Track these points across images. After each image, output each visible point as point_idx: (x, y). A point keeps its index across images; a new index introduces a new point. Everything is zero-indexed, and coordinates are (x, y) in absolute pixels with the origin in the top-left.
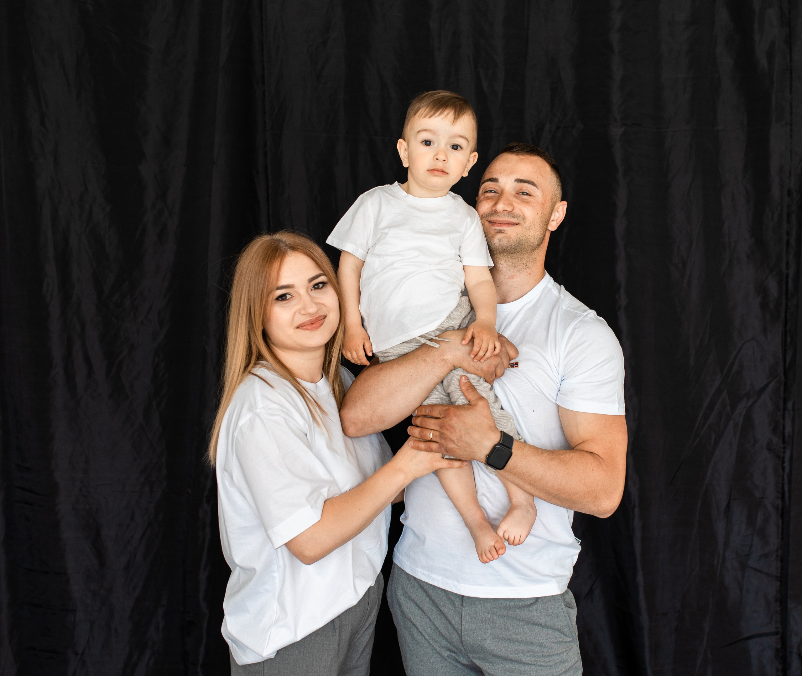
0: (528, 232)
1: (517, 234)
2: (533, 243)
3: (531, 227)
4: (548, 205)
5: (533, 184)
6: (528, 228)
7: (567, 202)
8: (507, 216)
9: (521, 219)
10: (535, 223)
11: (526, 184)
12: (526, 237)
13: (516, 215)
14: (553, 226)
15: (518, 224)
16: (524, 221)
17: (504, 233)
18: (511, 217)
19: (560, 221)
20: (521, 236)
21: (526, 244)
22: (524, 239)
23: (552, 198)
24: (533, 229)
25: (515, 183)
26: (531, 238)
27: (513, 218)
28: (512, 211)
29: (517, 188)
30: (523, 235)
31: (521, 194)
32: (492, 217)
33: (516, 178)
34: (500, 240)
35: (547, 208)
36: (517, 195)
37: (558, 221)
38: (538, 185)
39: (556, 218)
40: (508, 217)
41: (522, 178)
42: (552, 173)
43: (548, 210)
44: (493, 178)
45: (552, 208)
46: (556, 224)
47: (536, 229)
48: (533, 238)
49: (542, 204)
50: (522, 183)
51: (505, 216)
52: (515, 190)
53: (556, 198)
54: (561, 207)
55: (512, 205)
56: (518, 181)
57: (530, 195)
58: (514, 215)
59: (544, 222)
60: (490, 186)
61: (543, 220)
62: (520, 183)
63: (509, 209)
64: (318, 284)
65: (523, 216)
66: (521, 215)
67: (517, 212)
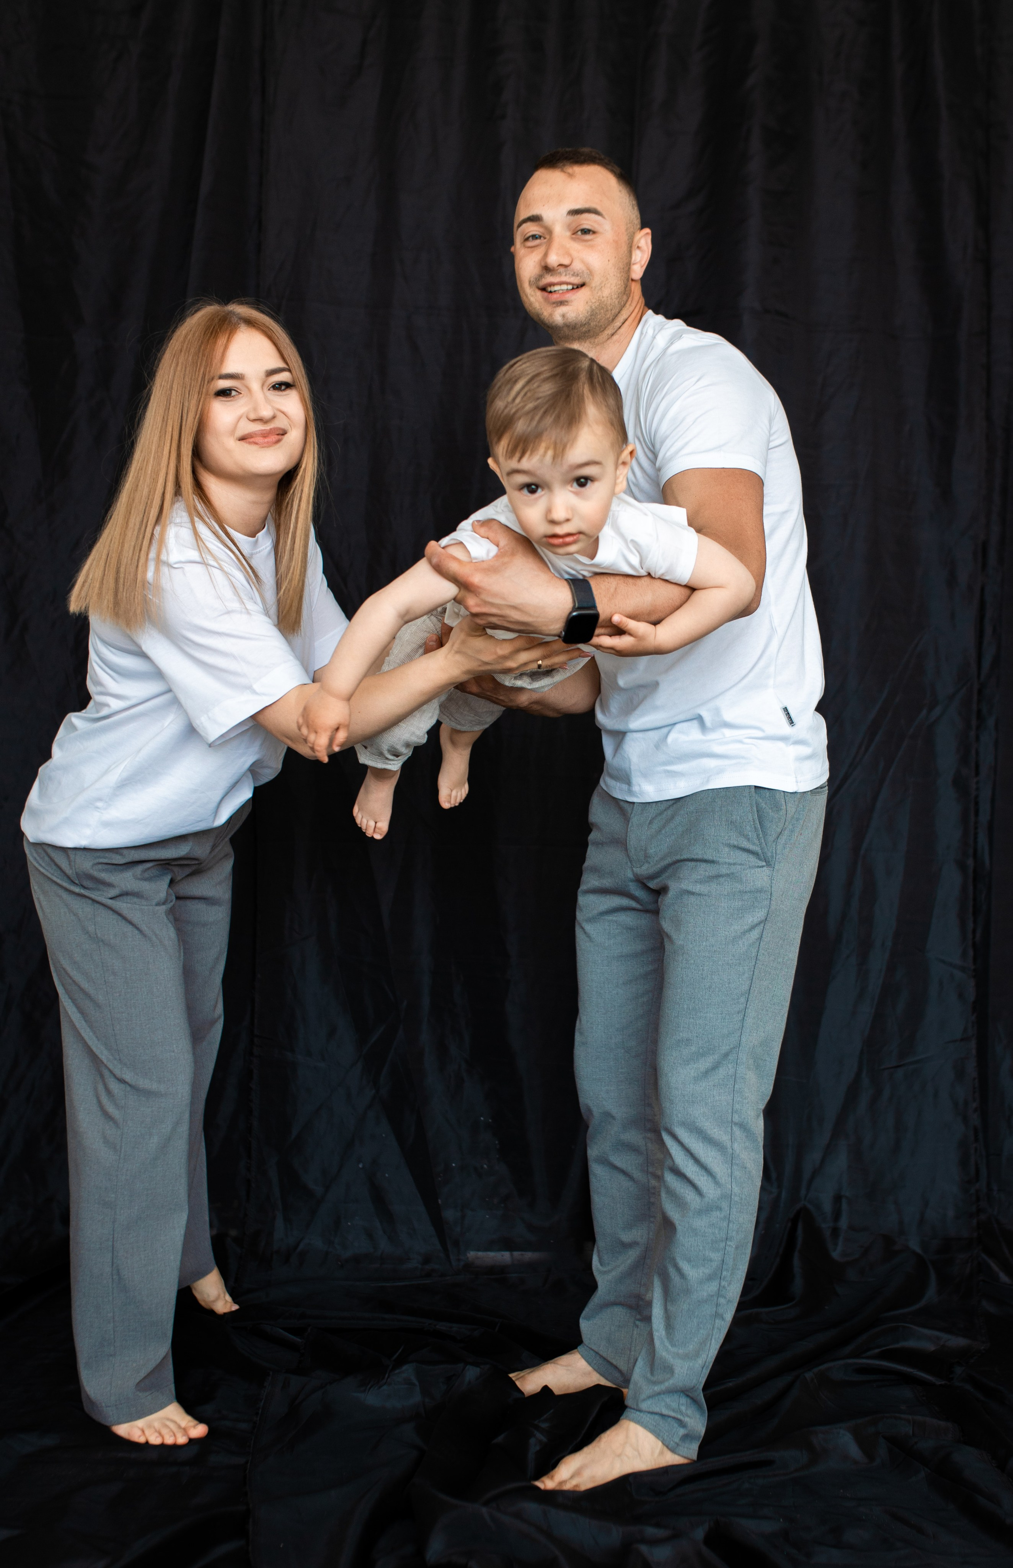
0: (600, 293)
1: (585, 302)
3: (603, 285)
4: (624, 238)
5: (595, 212)
7: (651, 229)
8: (565, 274)
9: (587, 275)
10: (608, 276)
11: (585, 216)
13: (578, 270)
14: (638, 271)
15: (585, 284)
17: (567, 305)
18: (571, 276)
19: (646, 262)
20: (592, 302)
21: (603, 312)
22: (598, 305)
23: (627, 228)
24: (605, 286)
25: (569, 218)
27: (574, 277)
28: (571, 264)
29: (574, 225)
30: (595, 300)
31: (579, 233)
32: (543, 279)
33: (569, 209)
34: (563, 316)
35: (622, 247)
36: (574, 236)
37: (643, 263)
38: (604, 213)
39: (638, 260)
41: (577, 206)
42: (621, 188)
43: (624, 248)
44: (533, 216)
45: (631, 247)
46: (639, 268)
47: (611, 284)
48: (609, 298)
49: (614, 241)
50: (579, 216)
51: (561, 275)
52: (570, 230)
53: (633, 226)
54: (644, 241)
55: (569, 255)
56: (572, 214)
57: (594, 232)
58: (574, 273)
59: (624, 269)
60: (531, 228)
61: (622, 267)
62: (575, 216)
63: (566, 263)
64: (281, 383)
65: (589, 269)
66: (585, 269)
67: (578, 265)
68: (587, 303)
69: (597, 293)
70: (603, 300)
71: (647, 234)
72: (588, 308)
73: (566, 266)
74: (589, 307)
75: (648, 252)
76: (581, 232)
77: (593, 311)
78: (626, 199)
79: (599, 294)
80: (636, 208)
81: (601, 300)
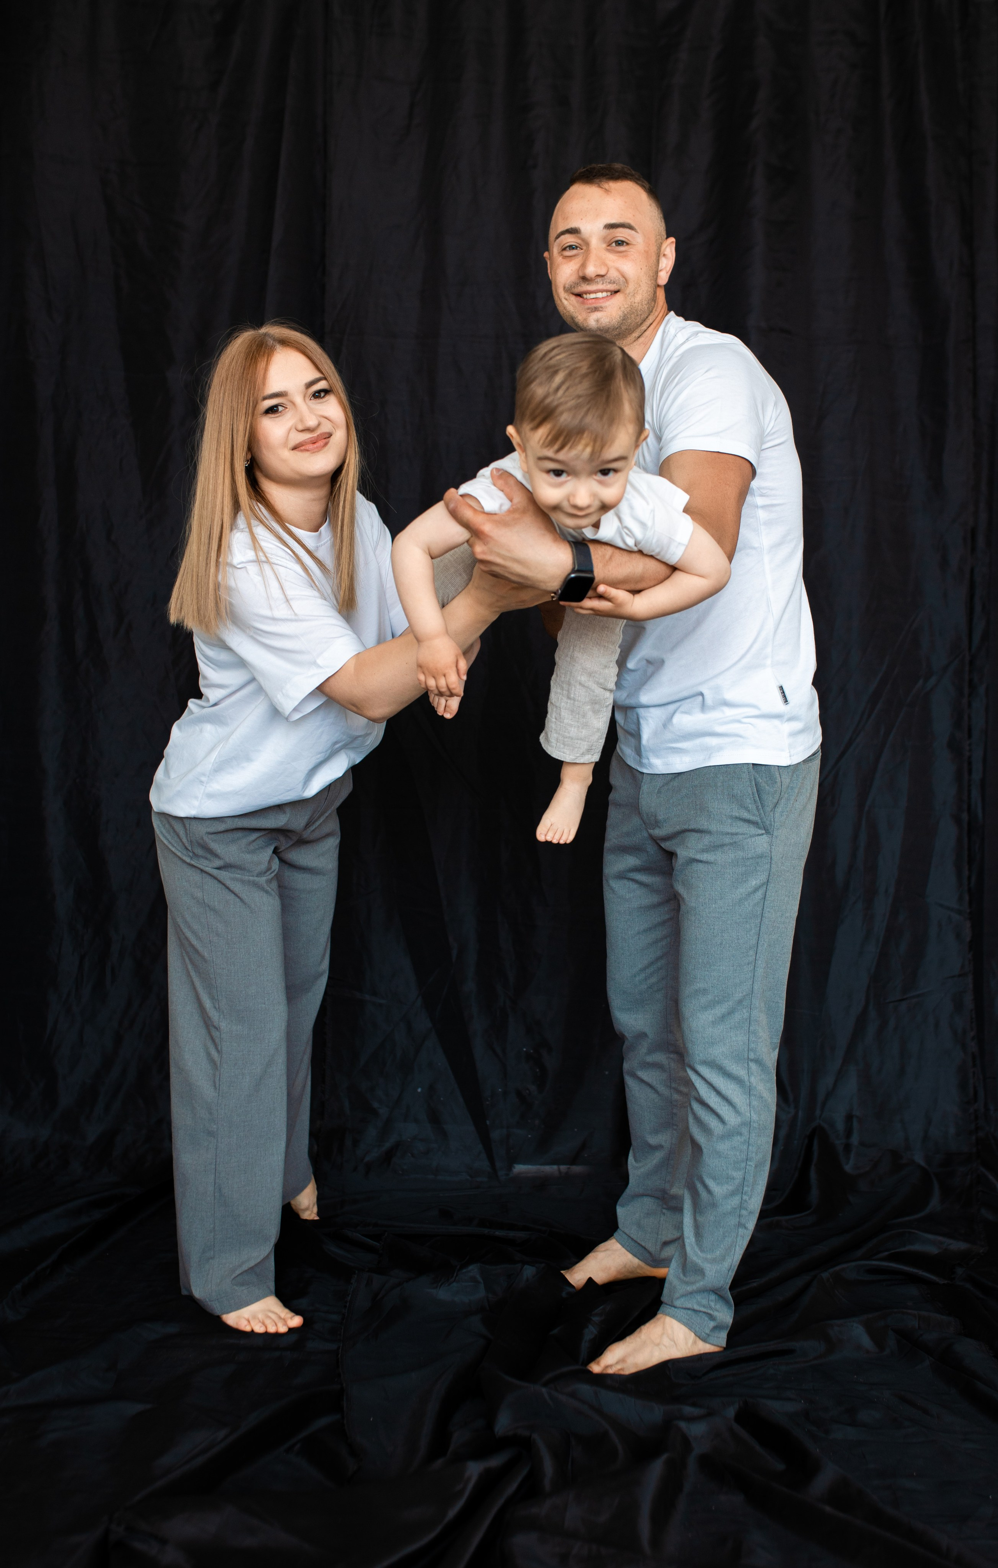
0: (632, 299)
1: (619, 307)
2: (641, 310)
4: (653, 249)
5: (629, 227)
6: (632, 295)
7: (675, 238)
8: (601, 283)
9: (622, 282)
10: (641, 283)
11: (621, 230)
12: (631, 307)
13: (612, 279)
14: (664, 278)
15: (620, 291)
16: (627, 284)
17: (601, 311)
18: (607, 283)
19: (670, 267)
21: (633, 316)
22: (629, 310)
23: (657, 240)
24: (638, 293)
25: (605, 230)
26: (638, 305)
27: (611, 285)
28: (607, 273)
29: (609, 237)
30: (628, 306)
31: (614, 244)
32: (579, 287)
33: (605, 224)
34: (598, 321)
36: (609, 248)
37: (668, 269)
38: (636, 228)
39: (664, 266)
40: (603, 284)
41: (613, 221)
42: (651, 202)
43: (654, 258)
44: (572, 228)
45: (659, 255)
46: (665, 274)
47: (643, 291)
48: (640, 304)
49: (645, 251)
50: (614, 230)
51: (598, 284)
52: (605, 242)
53: (662, 237)
54: (669, 248)
55: (605, 265)
56: (608, 228)
57: (627, 244)
58: (611, 280)
59: (653, 277)
60: (569, 239)
61: (652, 275)
62: (611, 230)
63: (602, 273)
64: (319, 391)
65: (623, 277)
66: (620, 276)
67: (613, 274)
68: (620, 308)
69: (630, 299)
71: (672, 242)
72: (620, 313)
73: (602, 276)
74: (622, 313)
75: (674, 259)
76: (615, 244)
77: (625, 315)
78: (655, 213)
79: (631, 301)
80: (663, 220)
81: (633, 305)
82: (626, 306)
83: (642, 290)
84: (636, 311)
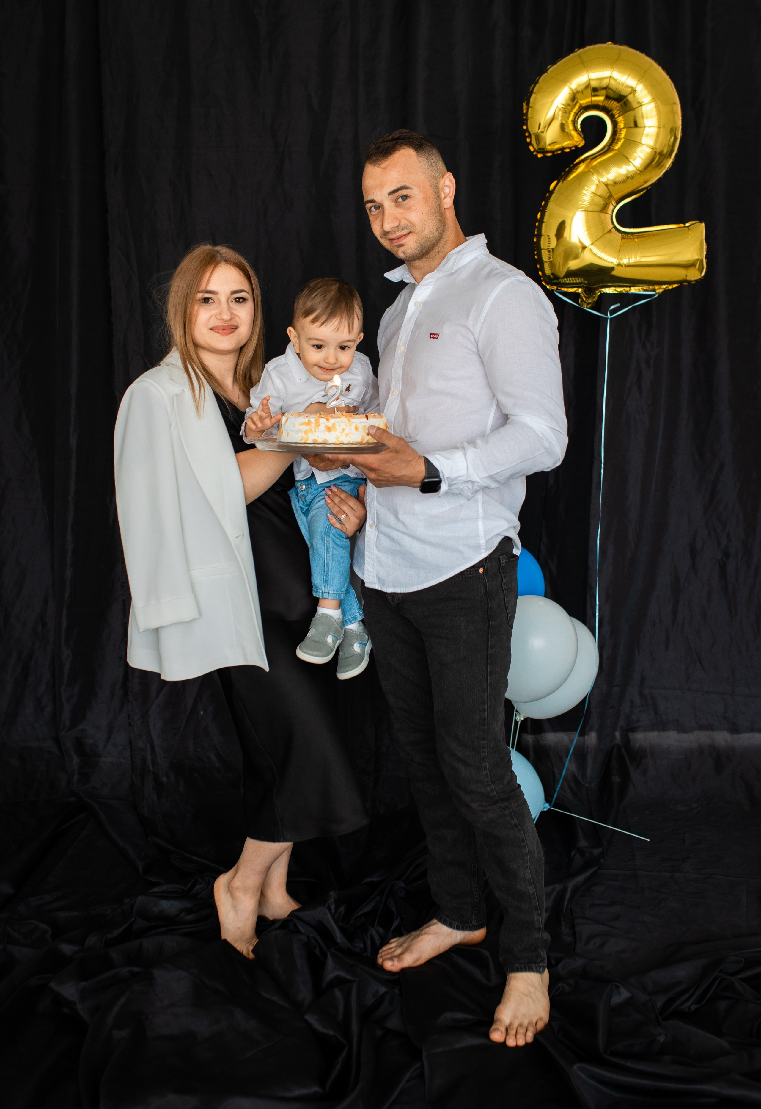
0: (422, 233)
2: (433, 236)
3: (423, 228)
5: (405, 188)
6: (421, 231)
8: (397, 231)
9: (410, 227)
12: (424, 238)
13: (404, 226)
14: (448, 202)
15: (410, 232)
16: (414, 227)
17: (403, 246)
18: (401, 230)
21: (428, 242)
22: (424, 241)
24: (425, 228)
25: (389, 197)
26: (429, 235)
27: (403, 231)
28: (399, 223)
29: (395, 198)
31: (400, 200)
34: (404, 253)
35: (430, 199)
36: (397, 204)
37: (451, 194)
38: (411, 185)
39: (447, 193)
40: (398, 232)
43: (433, 197)
45: (437, 192)
46: (449, 200)
49: (423, 199)
52: (393, 201)
54: (448, 181)
56: (391, 195)
57: (409, 197)
58: (403, 228)
59: (435, 211)
60: (369, 205)
61: (433, 211)
62: (394, 194)
63: (396, 224)
64: (239, 298)
65: (411, 223)
66: (408, 223)
67: (404, 223)
68: (416, 241)
69: (421, 235)
70: (426, 237)
71: (450, 176)
73: (397, 227)
75: (454, 186)
76: (402, 198)
77: (421, 245)
78: (425, 165)
81: (425, 237)
82: (420, 240)
83: (427, 226)
84: (430, 238)
